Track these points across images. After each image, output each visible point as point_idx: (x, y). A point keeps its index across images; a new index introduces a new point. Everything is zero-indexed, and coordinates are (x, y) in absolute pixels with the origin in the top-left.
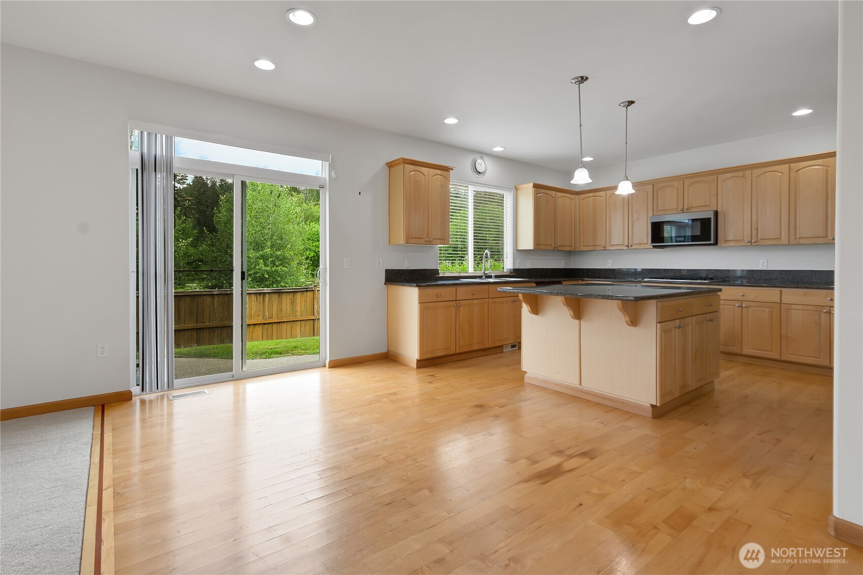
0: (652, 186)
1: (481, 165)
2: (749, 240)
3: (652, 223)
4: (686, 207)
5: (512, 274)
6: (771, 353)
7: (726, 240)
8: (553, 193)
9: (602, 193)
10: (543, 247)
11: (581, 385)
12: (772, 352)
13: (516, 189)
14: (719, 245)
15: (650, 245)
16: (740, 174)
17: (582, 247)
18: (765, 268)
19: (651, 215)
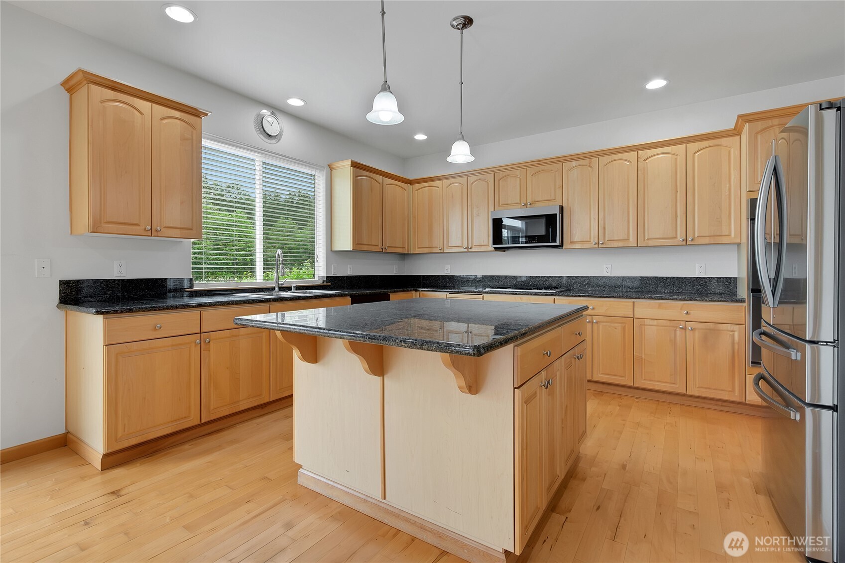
0: (493, 174)
1: (272, 124)
2: (596, 241)
3: (494, 219)
4: (529, 201)
5: (325, 284)
6: (623, 379)
7: (571, 241)
8: (380, 178)
9: (438, 183)
10: (365, 248)
11: (385, 498)
12: (625, 377)
13: (331, 168)
14: (564, 247)
15: (491, 247)
16: (586, 162)
17: (417, 249)
18: (608, 275)
19: (493, 210)
